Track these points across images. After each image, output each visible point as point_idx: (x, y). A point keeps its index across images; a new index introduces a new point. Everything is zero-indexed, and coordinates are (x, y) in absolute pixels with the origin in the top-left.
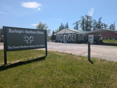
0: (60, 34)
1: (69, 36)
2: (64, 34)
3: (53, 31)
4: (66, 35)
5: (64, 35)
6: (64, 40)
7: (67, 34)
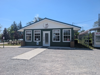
0: (33, 30)
1: (56, 34)
2: (42, 30)
3: (5, 29)
4: (49, 32)
5: (44, 33)
6: (44, 42)
7: (51, 30)
